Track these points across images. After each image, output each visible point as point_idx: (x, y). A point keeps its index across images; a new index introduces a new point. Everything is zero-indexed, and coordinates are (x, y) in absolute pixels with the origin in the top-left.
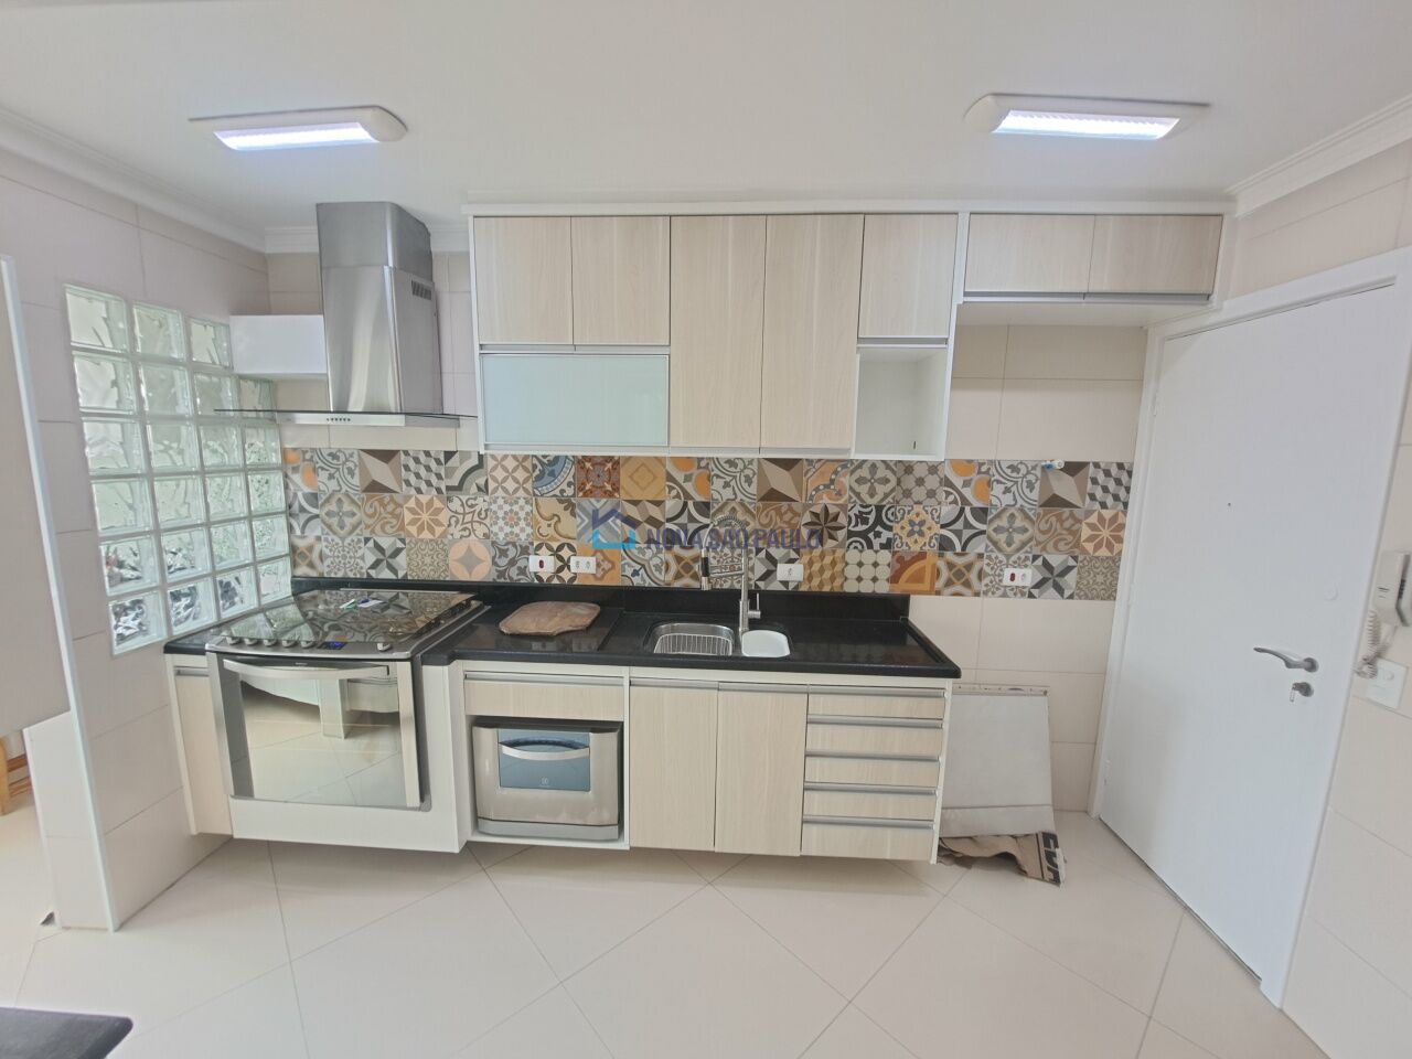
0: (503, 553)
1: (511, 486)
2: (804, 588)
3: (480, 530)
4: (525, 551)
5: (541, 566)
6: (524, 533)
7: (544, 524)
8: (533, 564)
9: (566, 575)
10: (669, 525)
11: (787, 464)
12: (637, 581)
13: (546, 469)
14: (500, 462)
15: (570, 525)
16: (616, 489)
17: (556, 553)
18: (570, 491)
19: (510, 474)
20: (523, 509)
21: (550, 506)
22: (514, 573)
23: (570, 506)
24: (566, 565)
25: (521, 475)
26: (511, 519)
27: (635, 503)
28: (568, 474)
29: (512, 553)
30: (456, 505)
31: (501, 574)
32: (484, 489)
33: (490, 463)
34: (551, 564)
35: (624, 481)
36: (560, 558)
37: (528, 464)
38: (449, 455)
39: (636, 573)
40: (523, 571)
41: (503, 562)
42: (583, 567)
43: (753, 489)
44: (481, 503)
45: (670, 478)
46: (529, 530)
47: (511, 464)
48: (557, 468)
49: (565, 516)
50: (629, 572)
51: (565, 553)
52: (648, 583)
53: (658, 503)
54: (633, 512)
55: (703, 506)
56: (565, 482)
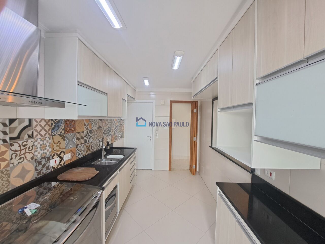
0: (40, 163)
1: (43, 133)
3: (29, 156)
4: (49, 159)
5: (55, 163)
6: (48, 152)
7: (55, 145)
8: (51, 163)
9: (62, 163)
10: (85, 138)
11: (101, 120)
12: (80, 157)
14: (39, 123)
15: (63, 144)
16: (75, 130)
18: (63, 132)
19: (43, 128)
20: (48, 142)
21: (57, 138)
22: (44, 170)
23: (63, 137)
24: (62, 158)
25: (47, 128)
26: (43, 147)
27: (79, 133)
28: (63, 126)
29: (44, 161)
30: (16, 147)
31: (39, 173)
32: (31, 136)
33: (34, 123)
34: (58, 160)
35: (77, 127)
36: (60, 157)
37: (50, 123)
38: (12, 121)
39: (79, 154)
40: (48, 168)
41: (39, 168)
42: (67, 157)
43: (97, 126)
44: (30, 143)
45: (85, 125)
46: (50, 150)
47: (43, 123)
48: (59, 124)
49: (62, 141)
50: (78, 154)
51: (62, 155)
52: (82, 156)
53: (83, 132)
54: (78, 136)
55: (91, 132)
56: (61, 130)
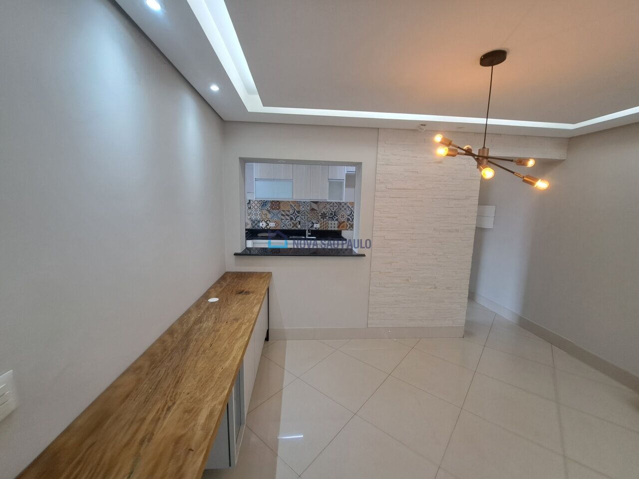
0: (254, 222)
1: (256, 207)
2: (320, 229)
3: (249, 217)
4: (259, 222)
5: (263, 225)
6: (259, 218)
7: (263, 216)
8: (261, 224)
9: (268, 227)
10: (291, 216)
11: (316, 203)
12: (284, 228)
13: (264, 203)
14: (254, 202)
15: (269, 216)
16: (279, 208)
17: (266, 222)
18: (269, 209)
19: (256, 205)
20: (259, 212)
21: (265, 212)
22: (256, 227)
23: (269, 211)
24: (268, 225)
25: (258, 205)
26: (256, 215)
27: (284, 211)
28: (269, 205)
29: (256, 222)
31: (253, 227)
32: (250, 208)
33: (252, 202)
34: (265, 224)
35: (281, 207)
36: (267, 223)
37: (260, 203)
39: (284, 226)
40: (258, 226)
41: (254, 224)
42: (272, 225)
43: (309, 208)
44: (249, 211)
45: (291, 206)
46: (260, 217)
47: (256, 202)
48: (267, 204)
49: (268, 214)
50: (282, 226)
51: (268, 222)
52: (286, 228)
53: (288, 211)
54: (283, 213)
55: (298, 212)
56: (268, 206)
